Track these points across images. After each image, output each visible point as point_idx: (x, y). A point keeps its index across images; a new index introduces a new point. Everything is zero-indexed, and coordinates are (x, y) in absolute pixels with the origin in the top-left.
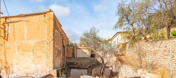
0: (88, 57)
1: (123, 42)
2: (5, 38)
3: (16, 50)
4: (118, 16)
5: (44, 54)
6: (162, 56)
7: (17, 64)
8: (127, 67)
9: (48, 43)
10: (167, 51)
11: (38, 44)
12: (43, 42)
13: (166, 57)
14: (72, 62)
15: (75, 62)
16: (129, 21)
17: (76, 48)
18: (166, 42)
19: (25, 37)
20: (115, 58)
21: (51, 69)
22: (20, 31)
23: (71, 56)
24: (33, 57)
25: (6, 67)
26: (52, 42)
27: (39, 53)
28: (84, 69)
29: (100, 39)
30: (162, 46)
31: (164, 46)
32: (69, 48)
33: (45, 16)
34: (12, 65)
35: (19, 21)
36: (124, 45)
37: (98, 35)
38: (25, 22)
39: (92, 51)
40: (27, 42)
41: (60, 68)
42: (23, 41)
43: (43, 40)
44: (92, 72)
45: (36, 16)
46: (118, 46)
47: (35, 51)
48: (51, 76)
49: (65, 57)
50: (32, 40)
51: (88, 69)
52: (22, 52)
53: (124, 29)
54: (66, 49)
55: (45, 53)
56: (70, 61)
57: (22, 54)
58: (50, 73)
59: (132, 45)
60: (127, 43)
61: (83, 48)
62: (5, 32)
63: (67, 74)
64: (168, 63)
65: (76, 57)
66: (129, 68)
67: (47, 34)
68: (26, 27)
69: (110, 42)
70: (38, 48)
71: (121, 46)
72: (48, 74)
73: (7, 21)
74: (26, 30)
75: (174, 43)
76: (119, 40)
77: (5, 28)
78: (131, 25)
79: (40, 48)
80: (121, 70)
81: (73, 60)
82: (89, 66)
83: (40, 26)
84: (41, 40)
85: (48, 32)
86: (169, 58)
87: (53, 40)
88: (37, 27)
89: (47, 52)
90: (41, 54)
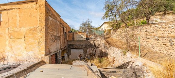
0: (84, 40)
1: (108, 29)
3: (7, 37)
4: (105, 10)
5: (36, 41)
6: (144, 39)
7: (9, 51)
8: (114, 48)
9: (40, 30)
10: (149, 34)
11: (30, 31)
12: (35, 29)
13: (150, 40)
14: (72, 44)
15: (74, 44)
16: (112, 13)
17: (76, 34)
18: (146, 28)
19: (17, 24)
20: (104, 40)
21: (44, 55)
22: (12, 18)
23: (72, 40)
24: (25, 44)
26: (44, 29)
27: (31, 40)
28: (81, 49)
29: (93, 27)
30: (142, 31)
31: (145, 31)
32: (70, 34)
33: (36, 3)
35: (11, 9)
36: (109, 31)
37: (91, 25)
38: (17, 9)
39: (87, 36)
40: (19, 29)
41: (60, 50)
42: (15, 28)
43: (35, 27)
44: (87, 51)
45: (28, 4)
46: (105, 31)
47: (26, 38)
48: (43, 63)
49: (66, 41)
50: (24, 27)
51: (84, 49)
52: (13, 39)
53: (110, 20)
54: (67, 35)
55: (37, 39)
56: (71, 44)
57: (14, 42)
58: (42, 60)
59: (115, 31)
60: (112, 29)
61: (80, 33)
63: (69, 53)
64: (152, 45)
65: (75, 40)
66: (116, 50)
67: (39, 20)
68: (18, 14)
69: (99, 29)
70: (30, 35)
71: (107, 31)
72: (40, 60)
74: (18, 18)
75: (156, 28)
76: (106, 27)
78: (114, 16)
79: (32, 35)
80: (110, 50)
81: (73, 42)
82: (84, 47)
83: (33, 13)
84: (33, 27)
85: (40, 19)
86: (152, 41)
87: (46, 27)
88: (30, 14)
89: (39, 39)
90: (33, 41)
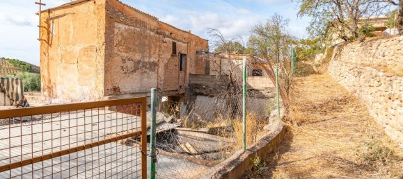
2: (48, 43)
7: (60, 83)
9: (98, 49)
11: (85, 51)
12: (91, 48)
14: (199, 83)
15: (204, 83)
19: (70, 40)
22: (65, 30)
23: (203, 72)
24: (78, 74)
25: (49, 88)
26: (104, 47)
27: (86, 67)
32: (200, 57)
33: (94, 3)
34: (55, 84)
35: (64, 15)
36: (330, 51)
38: (71, 15)
40: (73, 47)
42: (67, 47)
43: (91, 44)
47: (80, 63)
50: (78, 45)
52: (65, 64)
54: (188, 60)
55: (93, 66)
57: (65, 68)
62: (48, 34)
67: (96, 33)
68: (71, 24)
70: (85, 58)
73: (52, 15)
74: (72, 29)
77: (49, 27)
81: (201, 79)
83: (90, 20)
84: (88, 45)
85: (98, 30)
88: (86, 23)
89: (97, 65)
90: (88, 67)
